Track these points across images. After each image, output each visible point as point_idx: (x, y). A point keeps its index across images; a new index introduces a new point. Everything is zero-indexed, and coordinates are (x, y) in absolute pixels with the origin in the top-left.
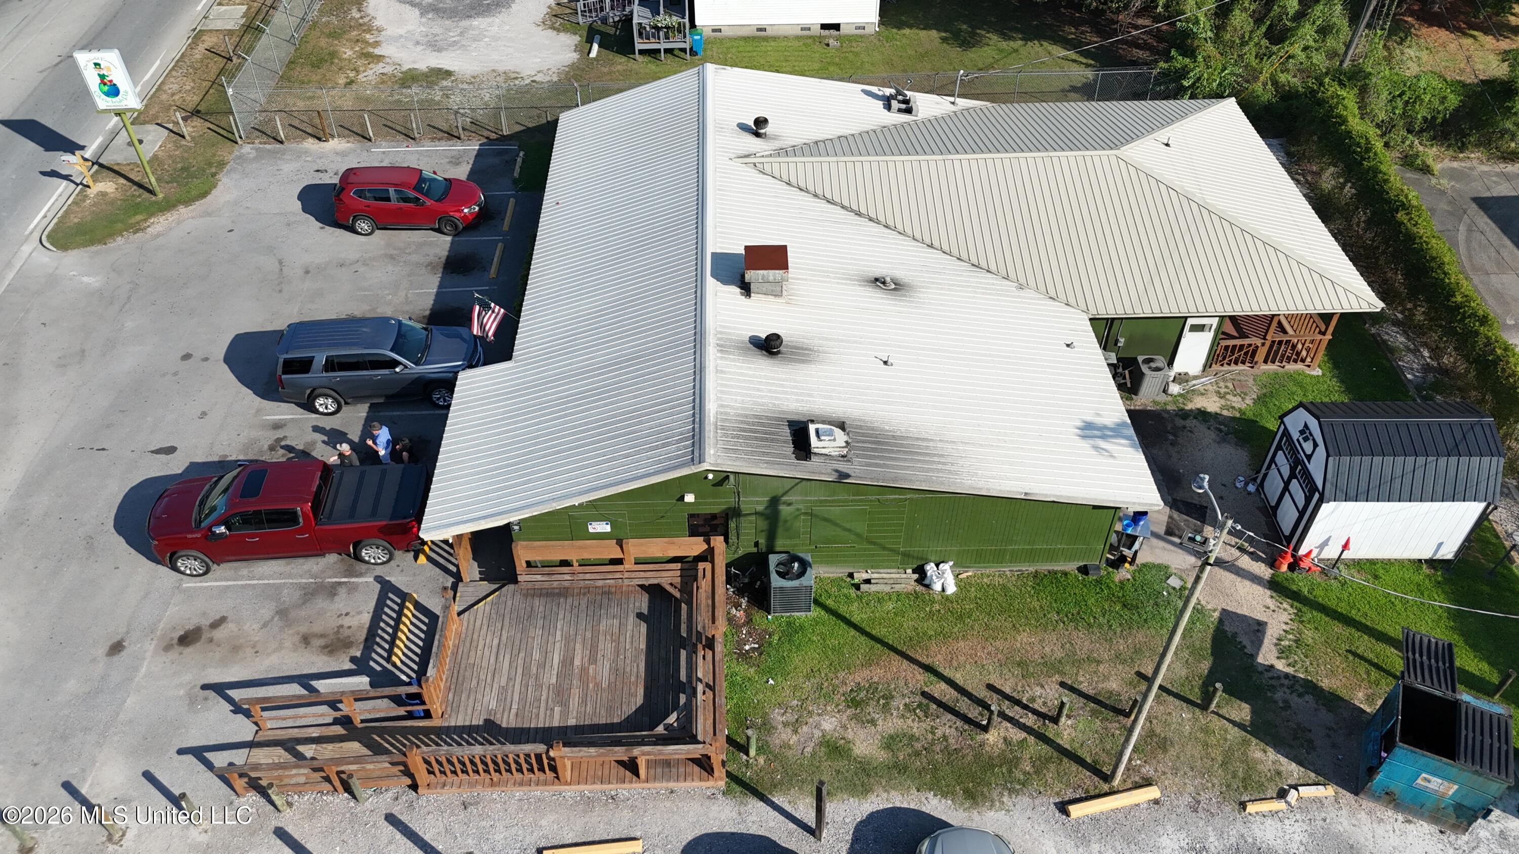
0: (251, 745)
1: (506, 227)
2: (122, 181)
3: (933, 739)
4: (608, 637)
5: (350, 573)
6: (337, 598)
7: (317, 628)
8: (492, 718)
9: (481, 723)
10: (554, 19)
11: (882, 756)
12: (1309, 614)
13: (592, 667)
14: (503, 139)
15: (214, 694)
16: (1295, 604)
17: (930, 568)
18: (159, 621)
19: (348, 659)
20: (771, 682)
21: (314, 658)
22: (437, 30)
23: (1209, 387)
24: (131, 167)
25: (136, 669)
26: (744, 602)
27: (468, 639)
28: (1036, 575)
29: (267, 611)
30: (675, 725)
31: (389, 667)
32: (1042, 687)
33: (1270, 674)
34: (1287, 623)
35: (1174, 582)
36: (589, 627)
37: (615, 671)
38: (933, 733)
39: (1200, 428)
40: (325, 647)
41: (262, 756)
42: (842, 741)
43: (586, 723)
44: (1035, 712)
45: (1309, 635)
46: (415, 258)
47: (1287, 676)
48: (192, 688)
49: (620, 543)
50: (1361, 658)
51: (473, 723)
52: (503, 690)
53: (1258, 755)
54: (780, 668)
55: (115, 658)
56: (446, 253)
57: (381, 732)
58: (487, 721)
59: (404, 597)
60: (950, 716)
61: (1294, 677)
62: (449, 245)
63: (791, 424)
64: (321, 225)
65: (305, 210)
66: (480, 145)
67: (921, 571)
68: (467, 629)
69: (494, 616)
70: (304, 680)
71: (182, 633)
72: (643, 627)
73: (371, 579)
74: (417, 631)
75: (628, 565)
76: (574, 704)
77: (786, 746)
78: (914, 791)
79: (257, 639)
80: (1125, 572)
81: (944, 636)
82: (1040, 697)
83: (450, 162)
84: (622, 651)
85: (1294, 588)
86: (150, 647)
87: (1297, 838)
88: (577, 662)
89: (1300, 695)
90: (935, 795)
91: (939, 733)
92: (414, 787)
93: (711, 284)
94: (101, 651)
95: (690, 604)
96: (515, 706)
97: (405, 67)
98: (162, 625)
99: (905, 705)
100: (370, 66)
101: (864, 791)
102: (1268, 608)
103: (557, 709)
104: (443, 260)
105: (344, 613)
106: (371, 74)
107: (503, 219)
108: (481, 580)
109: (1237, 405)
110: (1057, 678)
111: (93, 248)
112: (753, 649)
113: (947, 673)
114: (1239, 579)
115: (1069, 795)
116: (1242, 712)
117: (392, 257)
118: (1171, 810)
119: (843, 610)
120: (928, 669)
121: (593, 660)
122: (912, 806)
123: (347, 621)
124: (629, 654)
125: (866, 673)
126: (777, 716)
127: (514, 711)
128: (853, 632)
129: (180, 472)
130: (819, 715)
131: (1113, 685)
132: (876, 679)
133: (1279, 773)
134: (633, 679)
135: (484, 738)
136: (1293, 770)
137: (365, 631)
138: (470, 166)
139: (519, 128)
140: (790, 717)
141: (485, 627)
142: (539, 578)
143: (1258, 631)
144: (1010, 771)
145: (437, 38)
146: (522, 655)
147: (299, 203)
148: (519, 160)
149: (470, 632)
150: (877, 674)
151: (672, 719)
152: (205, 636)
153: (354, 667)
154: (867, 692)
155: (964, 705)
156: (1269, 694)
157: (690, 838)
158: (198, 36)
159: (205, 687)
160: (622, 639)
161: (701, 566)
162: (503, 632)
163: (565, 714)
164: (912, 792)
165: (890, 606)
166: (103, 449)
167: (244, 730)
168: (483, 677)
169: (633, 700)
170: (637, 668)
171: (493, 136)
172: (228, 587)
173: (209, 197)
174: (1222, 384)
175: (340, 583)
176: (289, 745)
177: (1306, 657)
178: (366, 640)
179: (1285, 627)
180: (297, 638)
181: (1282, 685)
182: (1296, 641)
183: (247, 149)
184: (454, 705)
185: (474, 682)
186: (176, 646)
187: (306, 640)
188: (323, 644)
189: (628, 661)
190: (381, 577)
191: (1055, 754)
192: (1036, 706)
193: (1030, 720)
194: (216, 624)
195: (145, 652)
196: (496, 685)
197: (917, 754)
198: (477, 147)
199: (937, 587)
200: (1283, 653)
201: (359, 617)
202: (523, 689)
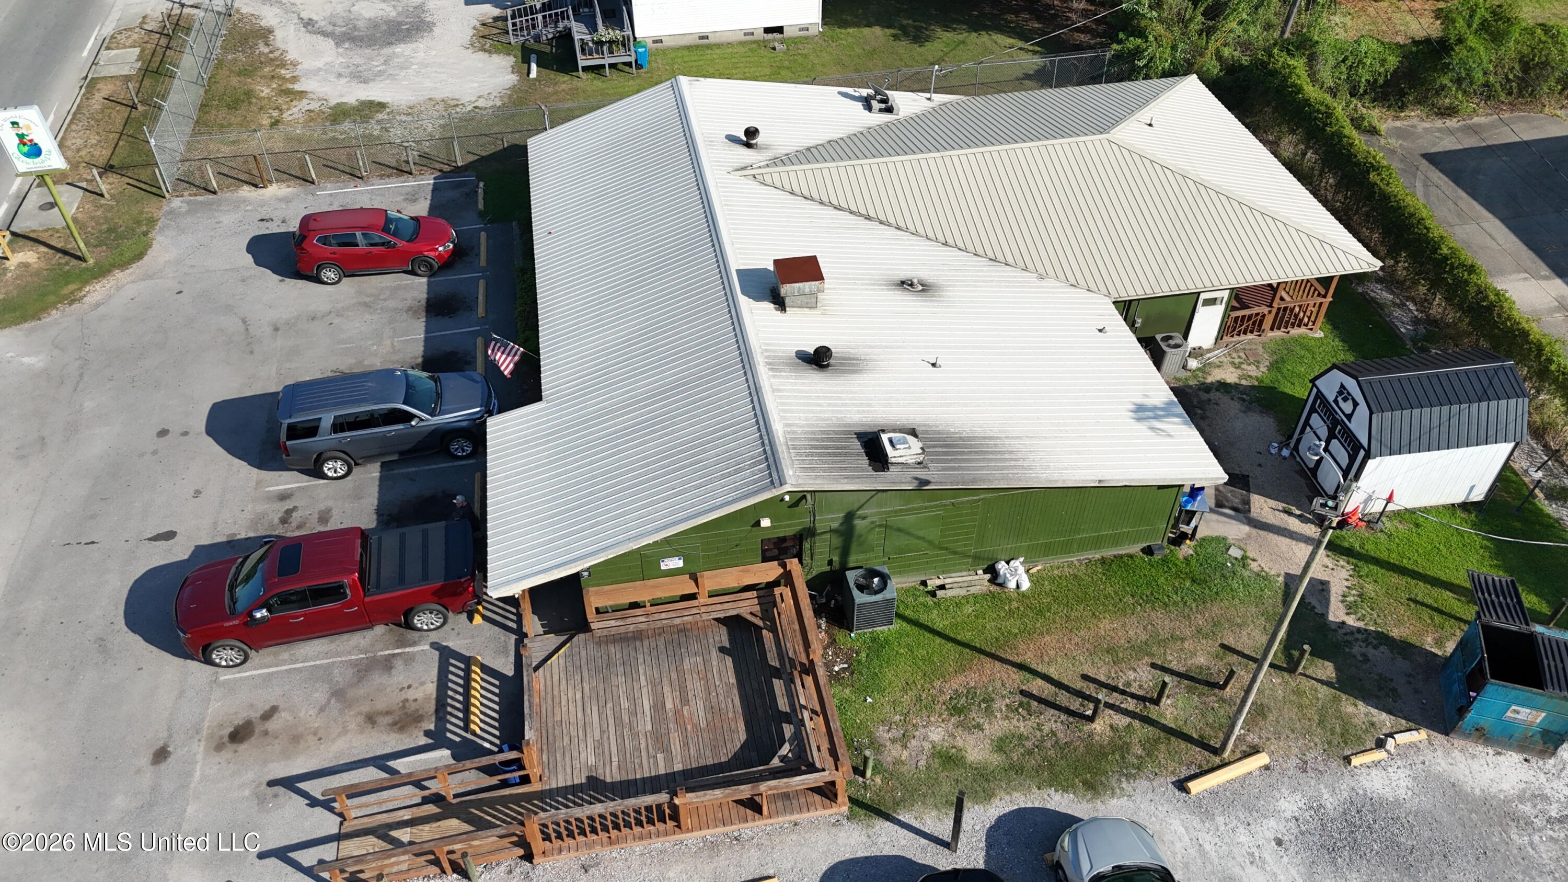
0: (338, 838)
1: (483, 261)
2: (43, 249)
3: (1042, 736)
4: (694, 675)
5: (403, 643)
6: (393, 672)
7: (380, 705)
8: (594, 774)
9: (584, 781)
10: (481, 40)
11: (996, 759)
12: (1365, 569)
13: (686, 708)
14: (457, 170)
15: (283, 789)
16: (1352, 560)
17: (1002, 567)
18: (203, 720)
19: (422, 733)
20: (869, 700)
21: (384, 737)
22: (358, 60)
23: (1223, 359)
24: (50, 233)
25: (190, 774)
26: (823, 623)
27: (549, 696)
28: (1103, 561)
29: (320, 694)
30: (790, 755)
31: (469, 736)
32: (1135, 670)
33: (1343, 631)
34: (1347, 580)
35: (1235, 552)
36: (673, 668)
37: (710, 709)
38: (1041, 730)
39: (1224, 400)
40: (395, 724)
41: (352, 848)
42: (954, 750)
43: (694, 766)
44: (1133, 696)
45: (1369, 588)
46: (392, 304)
47: (1359, 630)
48: (257, 787)
49: (695, 578)
50: (1423, 604)
51: (576, 782)
52: (599, 744)
53: (1350, 709)
54: (873, 685)
55: (163, 766)
56: (425, 296)
57: (479, 804)
58: (589, 778)
59: (468, 661)
60: (1052, 711)
61: (1366, 630)
62: (426, 287)
63: (860, 436)
64: (281, 278)
65: (258, 263)
66: (435, 179)
67: (991, 570)
68: (545, 685)
69: (570, 668)
70: (380, 762)
71: (232, 729)
72: (729, 661)
73: (427, 647)
74: (489, 695)
75: (703, 600)
76: (676, 749)
77: (898, 762)
78: (1035, 790)
79: (316, 725)
80: (1187, 548)
81: (1028, 633)
82: (1135, 681)
83: (406, 199)
84: (713, 688)
85: (1346, 544)
86: (199, 749)
87: (1403, 784)
88: (669, 705)
89: (1375, 647)
90: (1056, 791)
91: (1046, 729)
92: (528, 857)
93: (744, 302)
94: (145, 760)
95: (773, 630)
96: (615, 759)
97: (333, 102)
98: (206, 724)
99: (1007, 705)
100: (294, 103)
101: (987, 796)
102: (1327, 567)
103: (660, 756)
104: (424, 302)
105: (406, 685)
106: (296, 112)
107: (478, 255)
108: (545, 633)
109: (1253, 374)
110: (1147, 659)
111: (26, 325)
112: (843, 670)
113: (1040, 668)
114: (1294, 542)
115: (1184, 773)
116: (1327, 670)
117: (366, 305)
118: (1283, 773)
119: (923, 618)
120: (1021, 667)
121: (685, 701)
122: (1037, 805)
123: (411, 695)
124: (720, 691)
125: (961, 679)
126: (882, 733)
127: (615, 764)
128: (938, 640)
129: (186, 557)
130: (924, 727)
131: (1201, 660)
132: (972, 684)
133: (1373, 724)
134: (731, 715)
135: (590, 796)
136: (1385, 720)
137: (433, 702)
138: (429, 202)
139: (472, 158)
140: (896, 733)
141: (564, 682)
142: (613, 623)
143: (1323, 590)
144: (1123, 757)
145: (360, 69)
146: (610, 705)
147: (250, 256)
148: (480, 191)
149: (549, 689)
150: (972, 679)
151: (785, 750)
152: (258, 730)
153: (430, 741)
154: (967, 697)
155: (1063, 698)
156: (1347, 650)
157: (825, 869)
158: (91, 85)
159: (271, 784)
160: (710, 676)
161: (777, 591)
162: (585, 685)
163: (669, 759)
164: (1033, 791)
165: (969, 609)
166: (93, 543)
167: (328, 824)
168: (574, 733)
169: (736, 736)
170: (732, 704)
171: (446, 168)
172: (272, 674)
173: (146, 258)
174: (1234, 355)
175: (394, 655)
176: (381, 832)
177: (1372, 609)
178: (437, 711)
179: (1346, 583)
180: (360, 719)
181: (1357, 640)
182: (1360, 596)
183: (176, 203)
184: (551, 766)
185: (566, 740)
186: (228, 745)
187: (371, 719)
188: (391, 721)
189: (721, 698)
190: (437, 643)
191: (1162, 734)
192: (1133, 690)
193: (1131, 704)
194: (268, 715)
195: (195, 754)
196: (590, 741)
197: (1030, 753)
198: (432, 182)
199: (1012, 585)
200: (1351, 608)
201: (423, 688)
202: (619, 741)
